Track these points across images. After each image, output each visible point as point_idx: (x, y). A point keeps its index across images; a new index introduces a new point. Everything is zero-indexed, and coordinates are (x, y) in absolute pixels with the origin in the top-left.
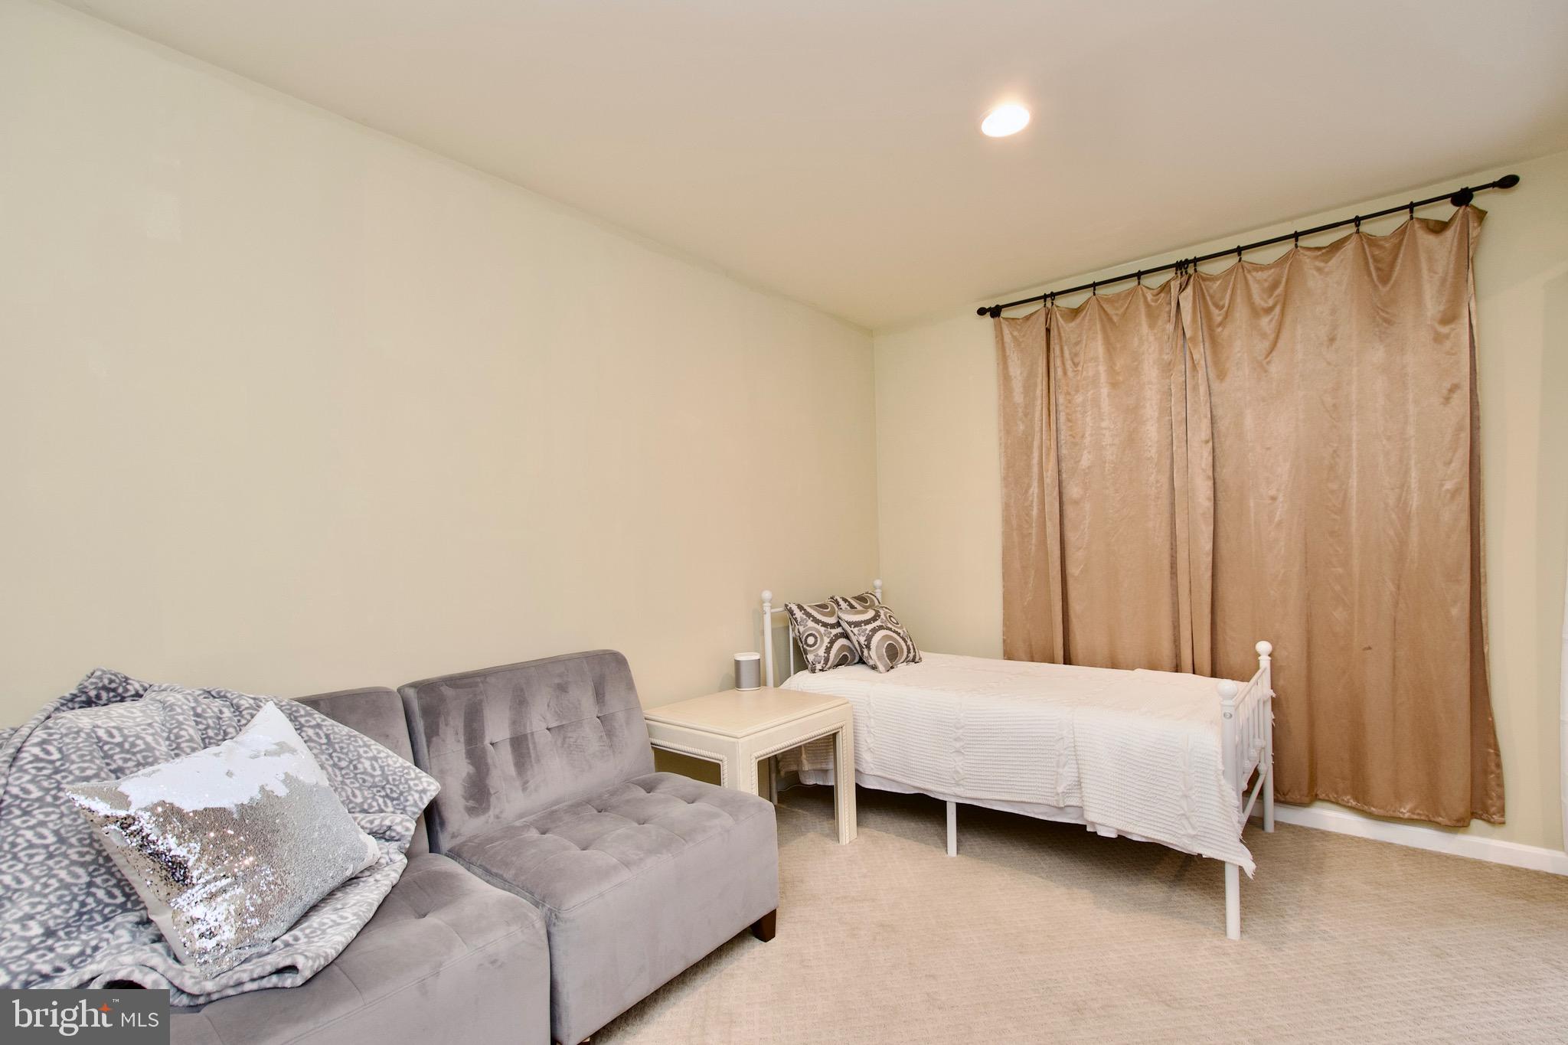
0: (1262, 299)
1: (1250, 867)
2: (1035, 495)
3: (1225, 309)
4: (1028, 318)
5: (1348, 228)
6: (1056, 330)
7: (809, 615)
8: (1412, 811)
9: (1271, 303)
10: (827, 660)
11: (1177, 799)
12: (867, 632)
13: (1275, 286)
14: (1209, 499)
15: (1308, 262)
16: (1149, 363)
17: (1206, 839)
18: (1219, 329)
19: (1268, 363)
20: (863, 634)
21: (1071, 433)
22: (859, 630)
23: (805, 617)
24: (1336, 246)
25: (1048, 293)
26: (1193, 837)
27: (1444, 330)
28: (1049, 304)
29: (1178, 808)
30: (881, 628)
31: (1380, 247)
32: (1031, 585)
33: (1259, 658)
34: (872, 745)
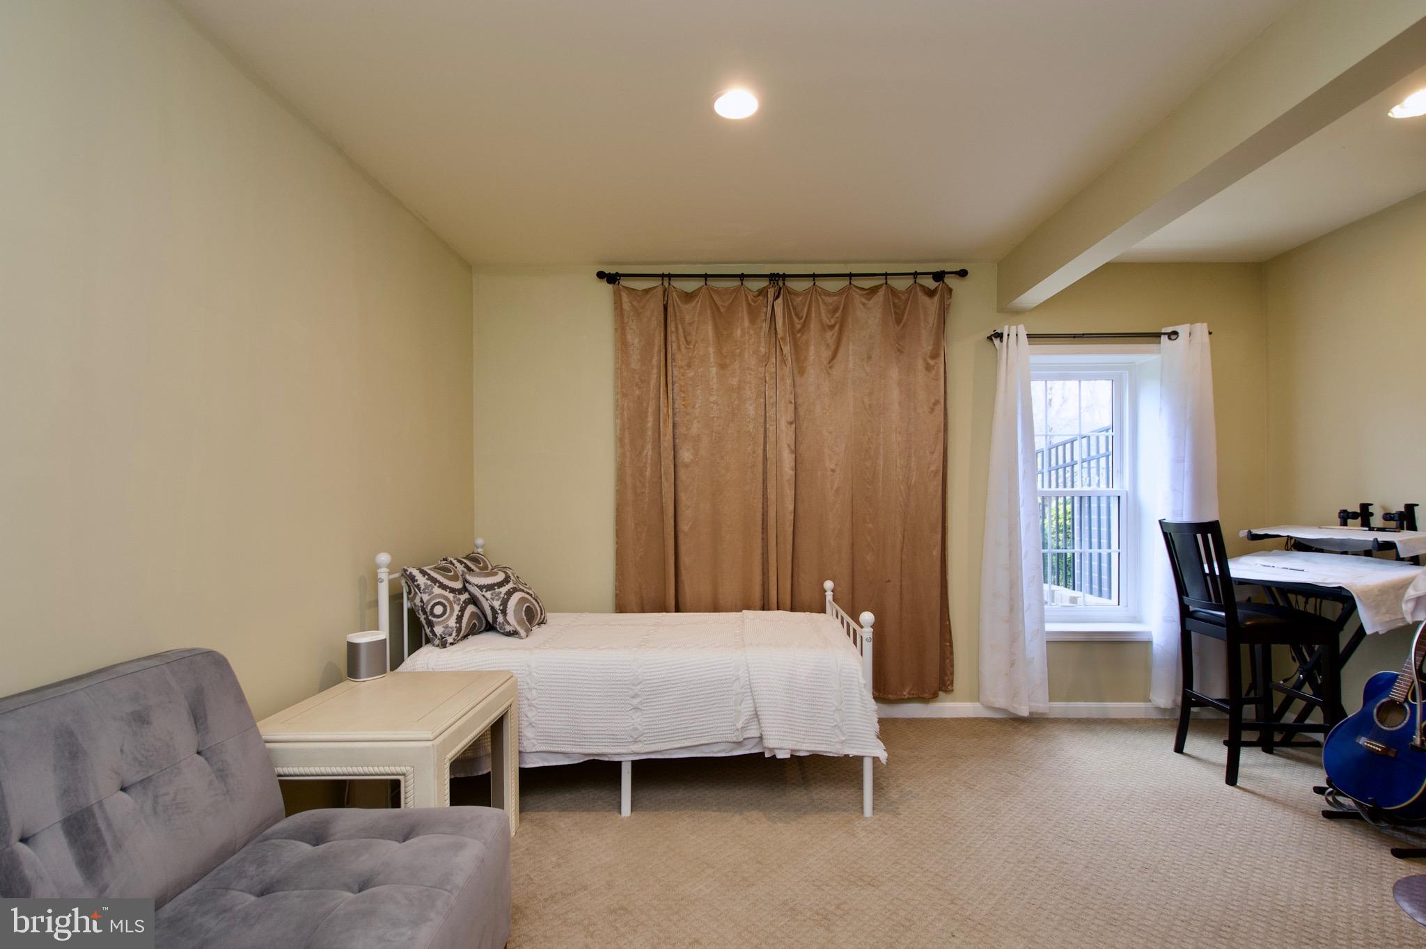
0: (827, 317)
1: (883, 755)
2: (649, 457)
3: (803, 320)
4: (647, 291)
5: (880, 279)
6: (672, 307)
7: (434, 581)
8: (909, 693)
9: (833, 321)
10: (459, 630)
11: (832, 713)
12: (502, 595)
13: (835, 310)
14: (792, 469)
15: (858, 298)
16: (749, 352)
17: (852, 742)
18: (799, 335)
19: (831, 367)
20: (497, 598)
21: (683, 403)
22: (492, 594)
23: (429, 583)
24: (873, 291)
25: (666, 273)
26: (843, 742)
27: (932, 362)
28: (666, 284)
29: (832, 721)
30: (515, 590)
31: (899, 298)
32: (642, 541)
33: (826, 593)
34: (534, 719)
